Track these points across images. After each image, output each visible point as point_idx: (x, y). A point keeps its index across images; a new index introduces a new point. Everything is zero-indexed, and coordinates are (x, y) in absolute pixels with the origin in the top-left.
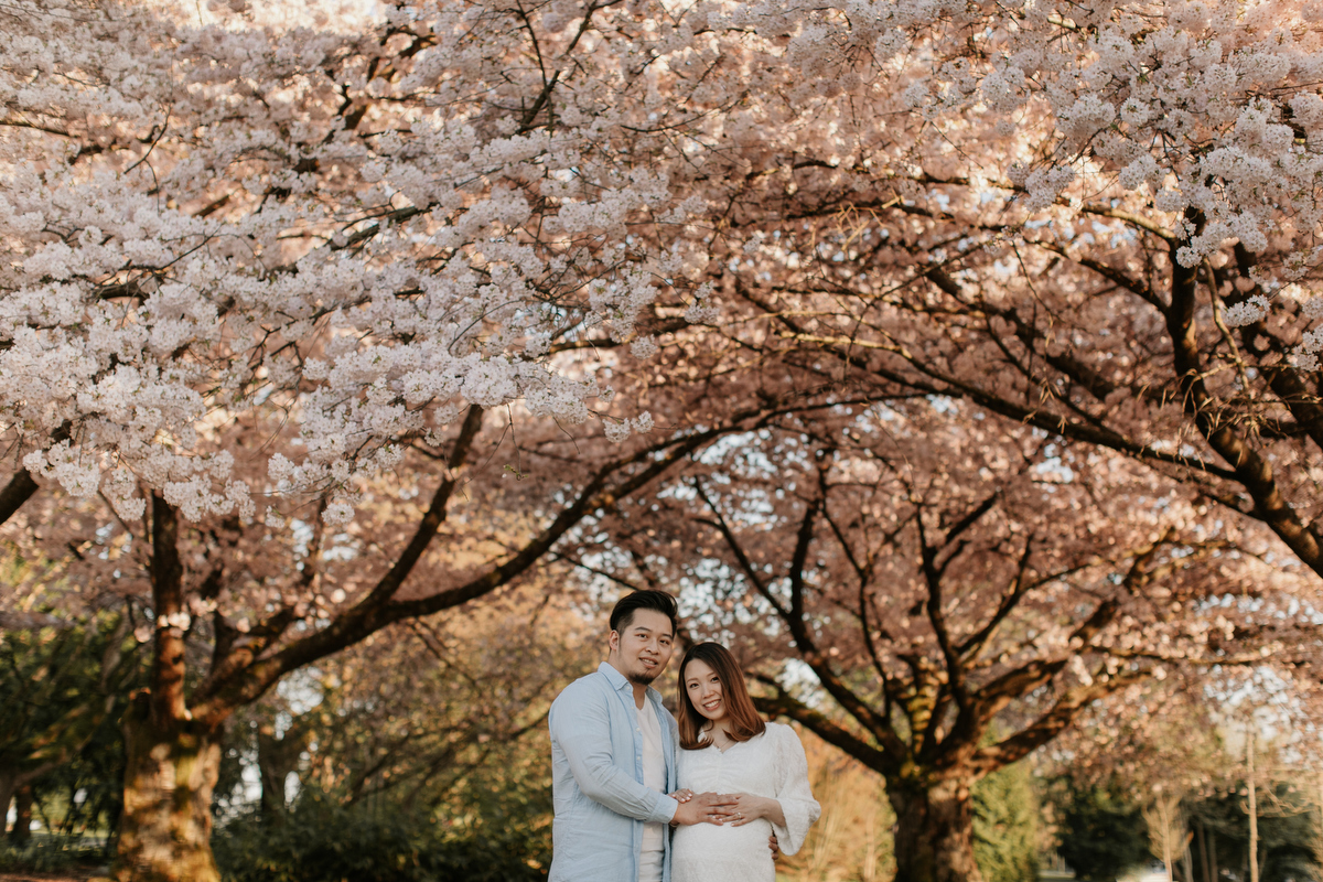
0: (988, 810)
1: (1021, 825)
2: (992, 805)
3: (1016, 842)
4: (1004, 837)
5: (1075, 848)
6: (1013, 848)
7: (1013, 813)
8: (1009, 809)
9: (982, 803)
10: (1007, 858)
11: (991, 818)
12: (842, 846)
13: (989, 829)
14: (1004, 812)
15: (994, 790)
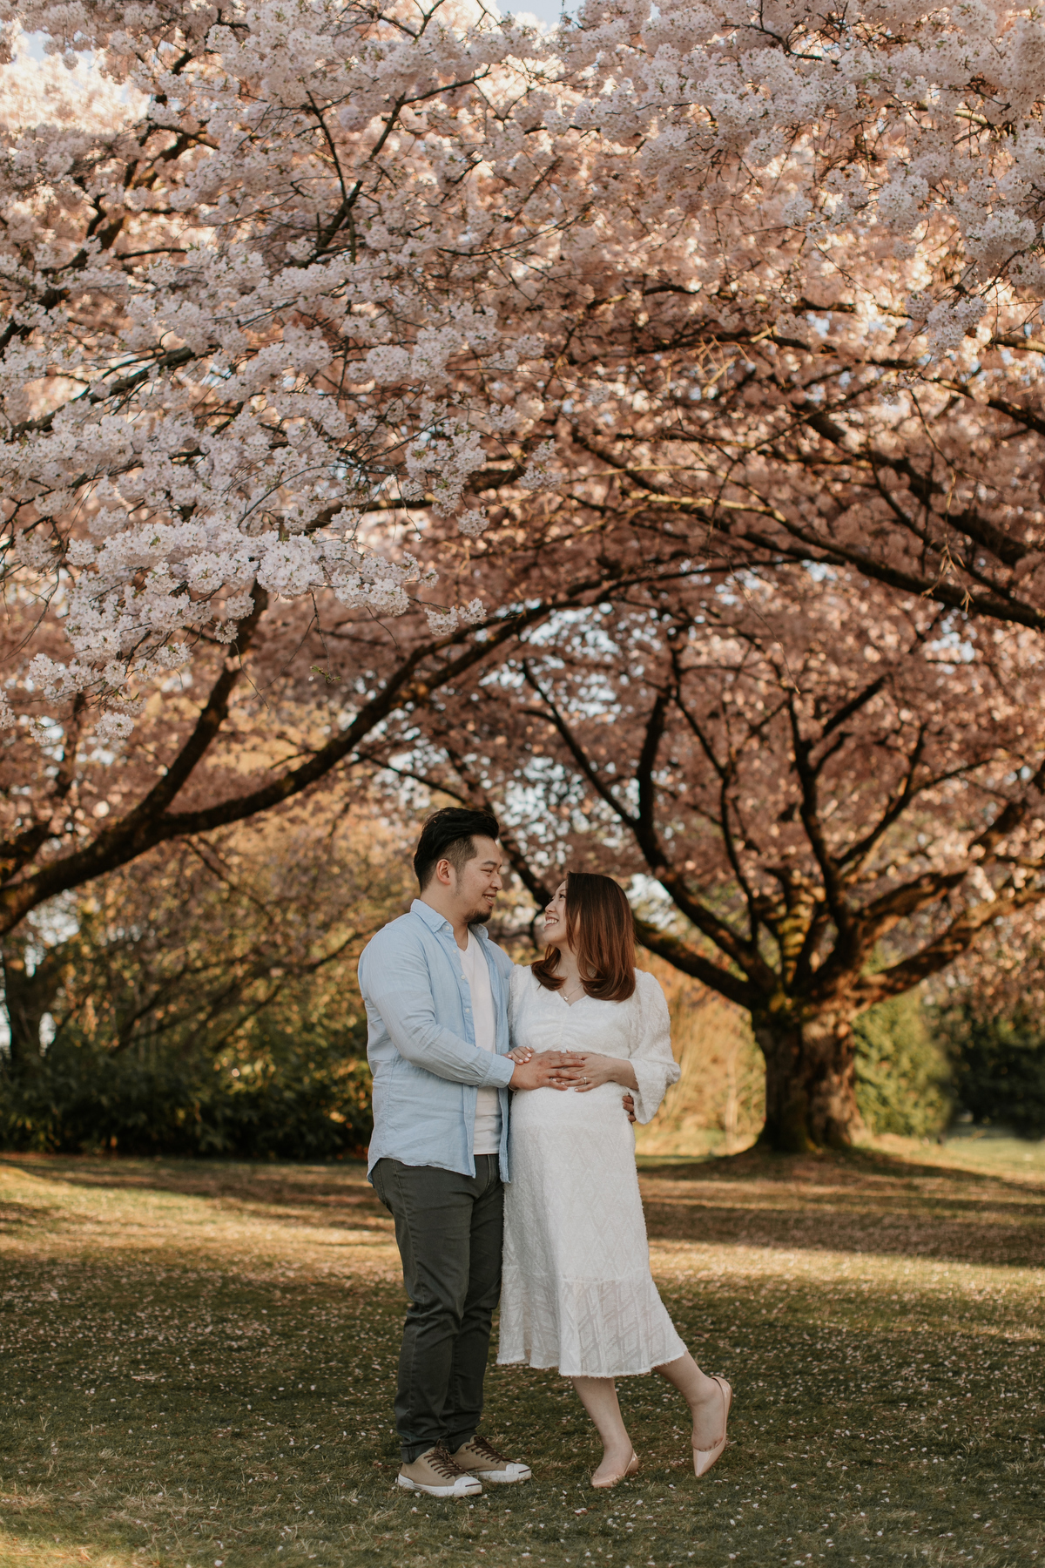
0: (870, 1045)
2: (875, 1040)
4: (889, 1075)
7: (900, 1047)
8: (895, 1044)
9: (864, 1037)
11: (874, 1054)
12: (699, 1090)
13: (873, 1067)
14: (888, 1045)
15: (879, 1022)
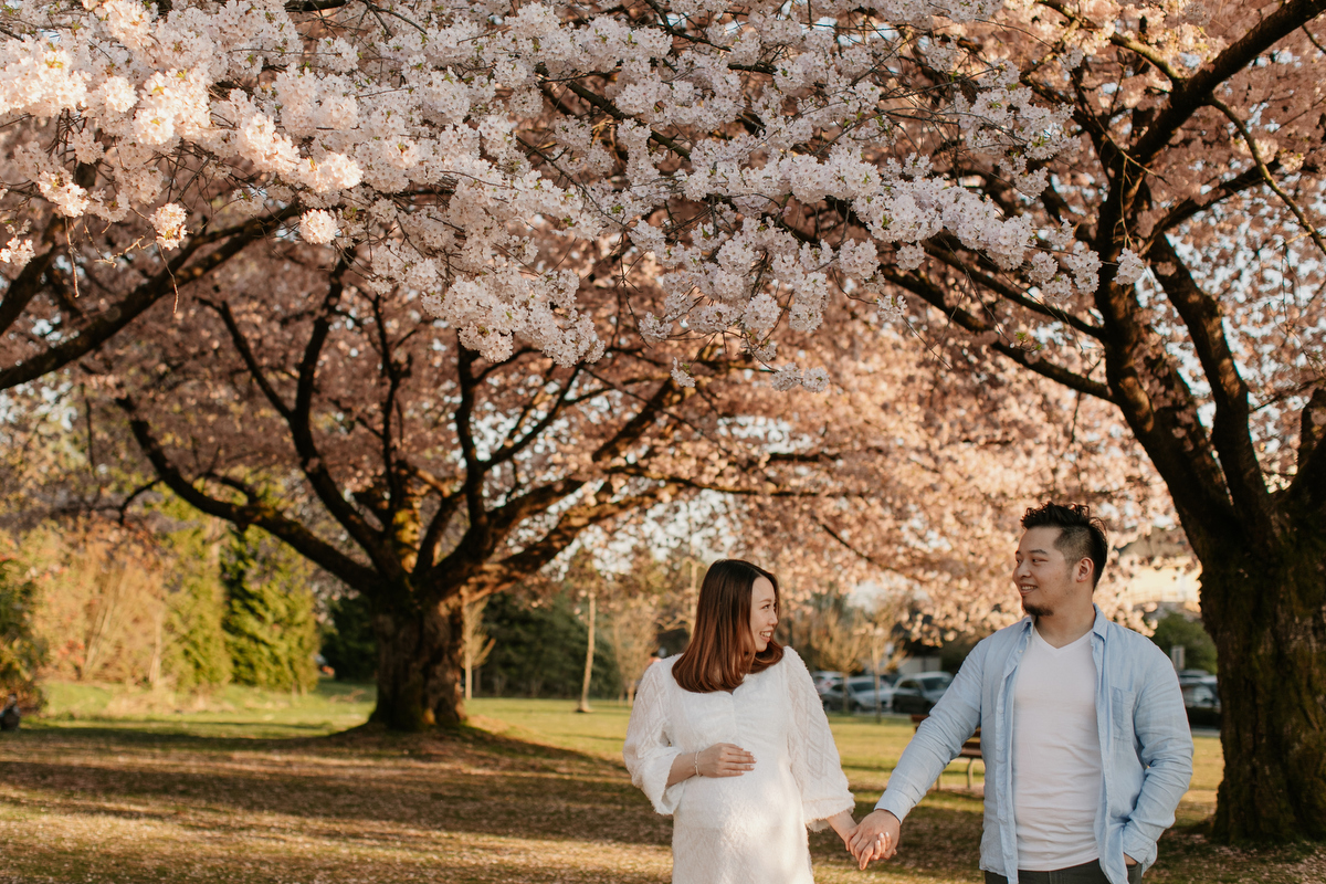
0: (267, 609)
1: (299, 625)
2: (271, 605)
3: (294, 644)
4: (282, 637)
5: (341, 648)
6: (290, 649)
7: (292, 612)
8: (288, 608)
9: (262, 601)
10: (284, 660)
11: (269, 617)
12: (119, 647)
13: (267, 629)
14: (283, 611)
15: (275, 587)
